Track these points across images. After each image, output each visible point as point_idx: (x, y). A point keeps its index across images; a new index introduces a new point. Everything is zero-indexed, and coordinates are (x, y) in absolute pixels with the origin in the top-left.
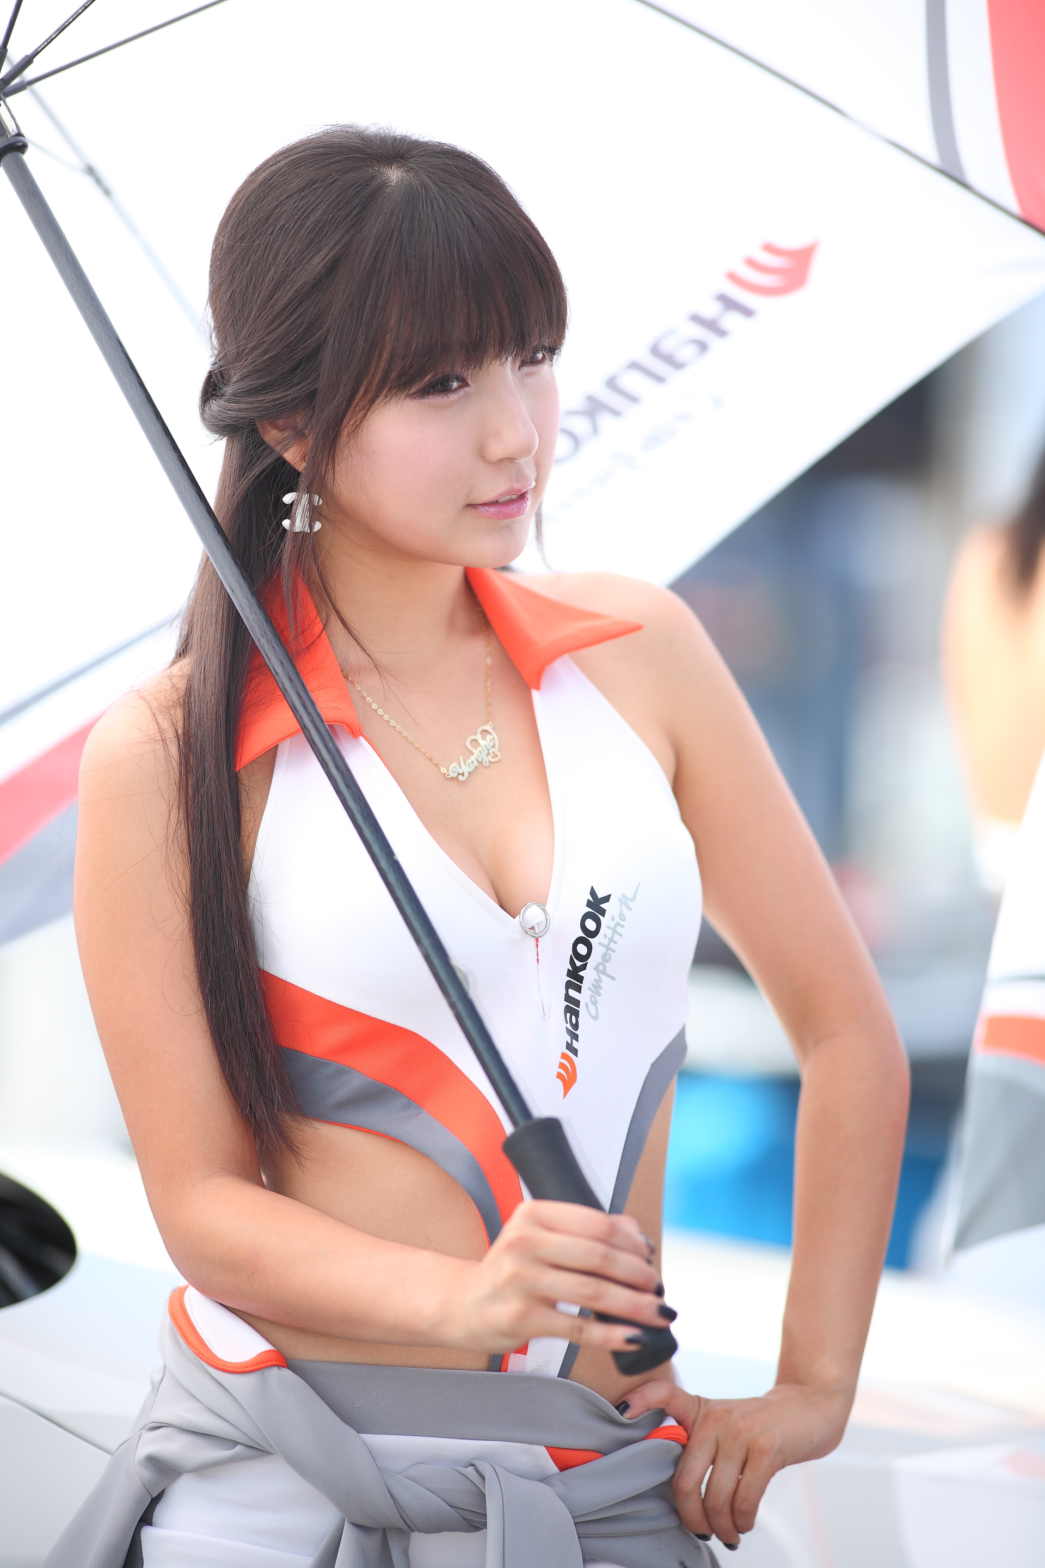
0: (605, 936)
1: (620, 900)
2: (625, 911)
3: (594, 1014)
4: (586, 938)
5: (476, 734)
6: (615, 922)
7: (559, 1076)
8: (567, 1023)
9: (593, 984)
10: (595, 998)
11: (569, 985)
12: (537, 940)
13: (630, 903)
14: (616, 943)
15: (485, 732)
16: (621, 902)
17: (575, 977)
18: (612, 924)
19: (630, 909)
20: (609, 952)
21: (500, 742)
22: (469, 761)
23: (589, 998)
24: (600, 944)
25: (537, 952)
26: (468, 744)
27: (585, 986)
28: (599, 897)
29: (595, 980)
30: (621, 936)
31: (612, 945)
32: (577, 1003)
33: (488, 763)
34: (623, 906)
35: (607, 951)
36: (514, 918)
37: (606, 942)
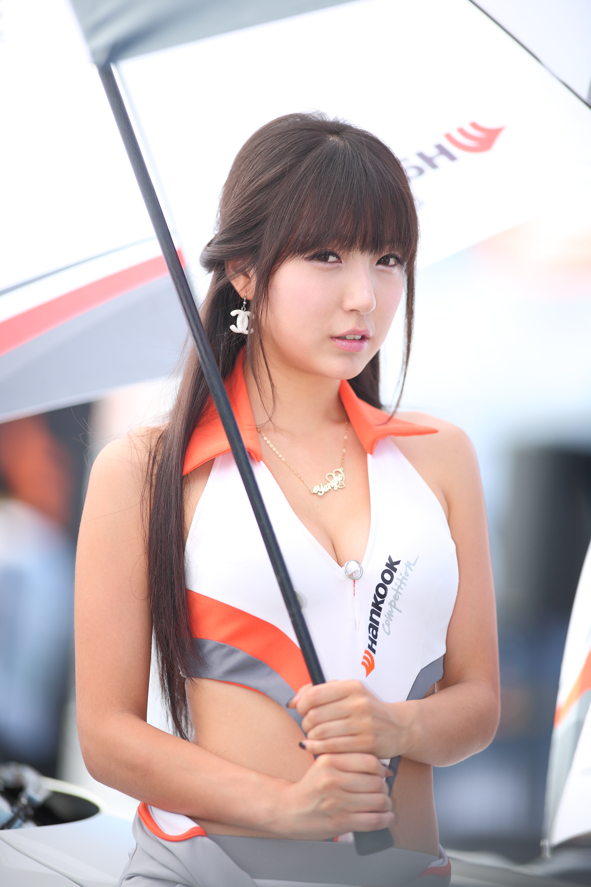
0: (396, 584)
1: (406, 564)
2: (409, 571)
3: (387, 631)
4: (384, 584)
5: (332, 473)
6: (402, 576)
7: (363, 663)
8: (370, 633)
9: (387, 613)
10: (388, 621)
11: (372, 612)
12: (354, 582)
13: (411, 567)
14: (402, 589)
15: (338, 472)
16: (407, 566)
17: (377, 607)
18: (400, 578)
19: (412, 570)
20: (398, 594)
21: (345, 479)
22: (326, 486)
23: (385, 621)
24: (393, 588)
25: (354, 590)
26: (327, 478)
27: (382, 613)
28: (394, 561)
29: (389, 611)
30: (406, 585)
31: (400, 590)
32: (377, 623)
33: (337, 489)
34: (407, 567)
35: (396, 593)
36: (342, 567)
37: (396, 588)
